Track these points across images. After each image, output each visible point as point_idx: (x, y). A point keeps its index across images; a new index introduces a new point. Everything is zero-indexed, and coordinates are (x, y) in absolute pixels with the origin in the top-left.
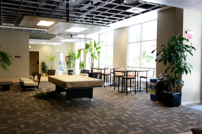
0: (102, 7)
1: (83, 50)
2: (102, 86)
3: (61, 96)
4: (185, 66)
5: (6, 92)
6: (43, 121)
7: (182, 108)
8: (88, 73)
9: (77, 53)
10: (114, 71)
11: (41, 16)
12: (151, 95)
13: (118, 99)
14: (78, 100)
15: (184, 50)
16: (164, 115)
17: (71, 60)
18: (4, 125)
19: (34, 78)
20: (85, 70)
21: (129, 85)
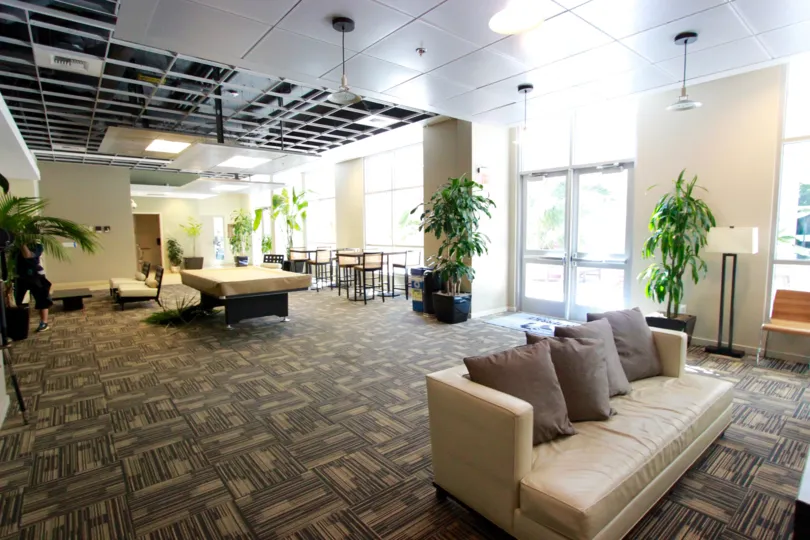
0: (303, 111)
1: (268, 211)
2: (306, 289)
3: (214, 315)
4: (476, 240)
5: (74, 315)
6: (166, 375)
7: (472, 325)
8: (281, 261)
9: (253, 216)
10: (338, 255)
11: (155, 129)
12: (415, 303)
13: (345, 315)
14: (255, 321)
15: (474, 206)
16: (437, 339)
17: (241, 234)
18: (66, 390)
19: (147, 276)
20: (273, 256)
21: (369, 283)
